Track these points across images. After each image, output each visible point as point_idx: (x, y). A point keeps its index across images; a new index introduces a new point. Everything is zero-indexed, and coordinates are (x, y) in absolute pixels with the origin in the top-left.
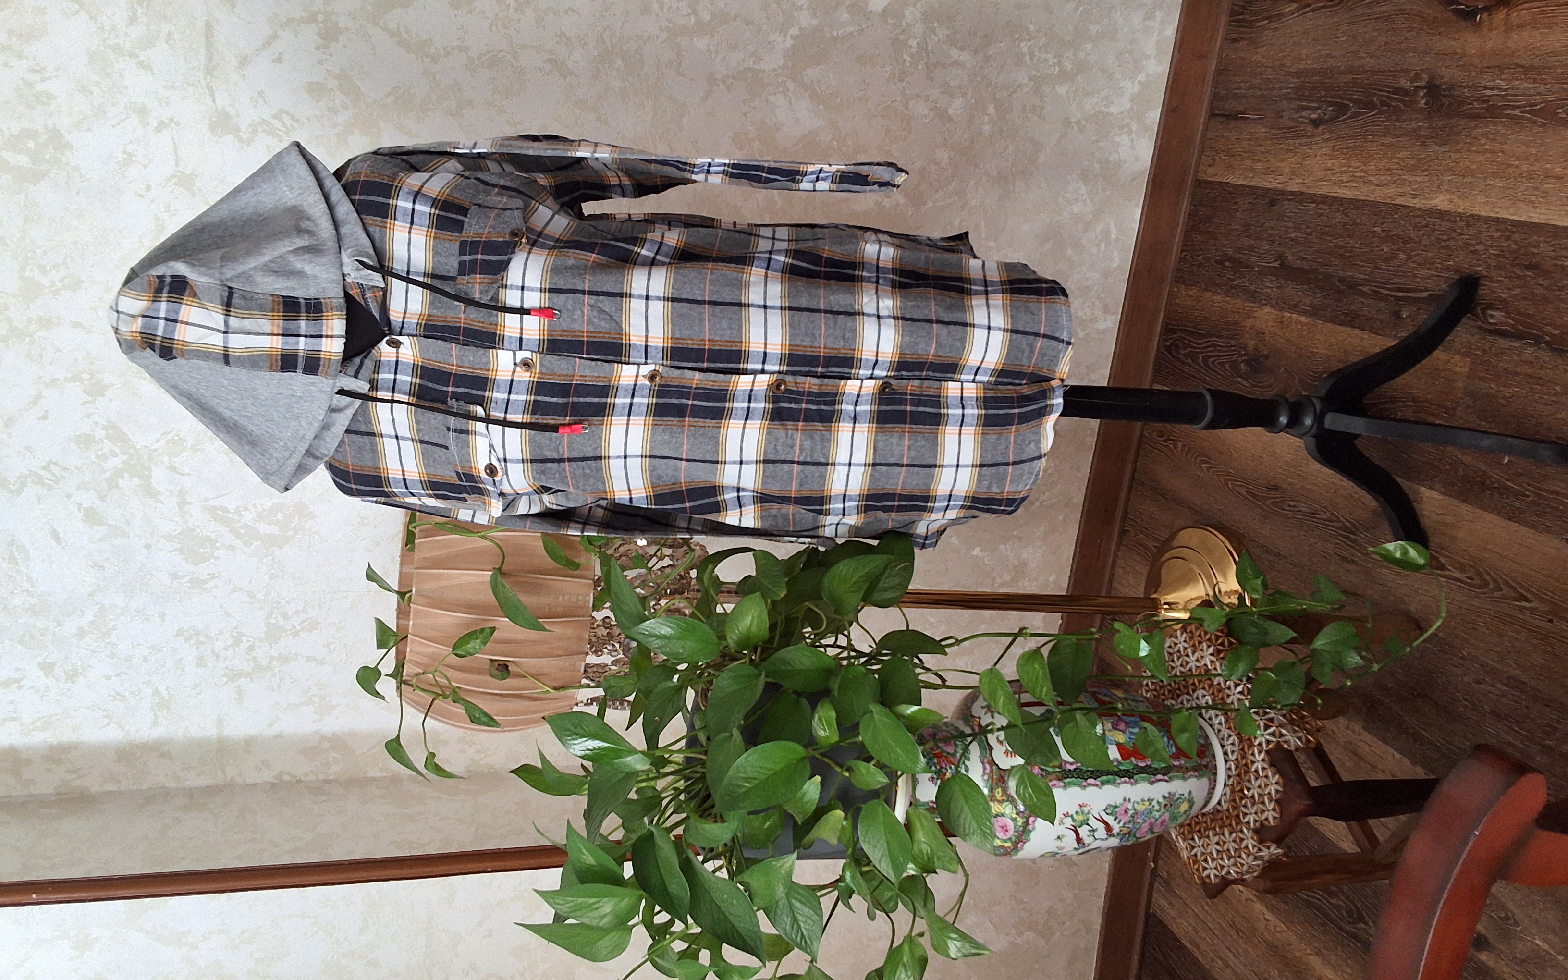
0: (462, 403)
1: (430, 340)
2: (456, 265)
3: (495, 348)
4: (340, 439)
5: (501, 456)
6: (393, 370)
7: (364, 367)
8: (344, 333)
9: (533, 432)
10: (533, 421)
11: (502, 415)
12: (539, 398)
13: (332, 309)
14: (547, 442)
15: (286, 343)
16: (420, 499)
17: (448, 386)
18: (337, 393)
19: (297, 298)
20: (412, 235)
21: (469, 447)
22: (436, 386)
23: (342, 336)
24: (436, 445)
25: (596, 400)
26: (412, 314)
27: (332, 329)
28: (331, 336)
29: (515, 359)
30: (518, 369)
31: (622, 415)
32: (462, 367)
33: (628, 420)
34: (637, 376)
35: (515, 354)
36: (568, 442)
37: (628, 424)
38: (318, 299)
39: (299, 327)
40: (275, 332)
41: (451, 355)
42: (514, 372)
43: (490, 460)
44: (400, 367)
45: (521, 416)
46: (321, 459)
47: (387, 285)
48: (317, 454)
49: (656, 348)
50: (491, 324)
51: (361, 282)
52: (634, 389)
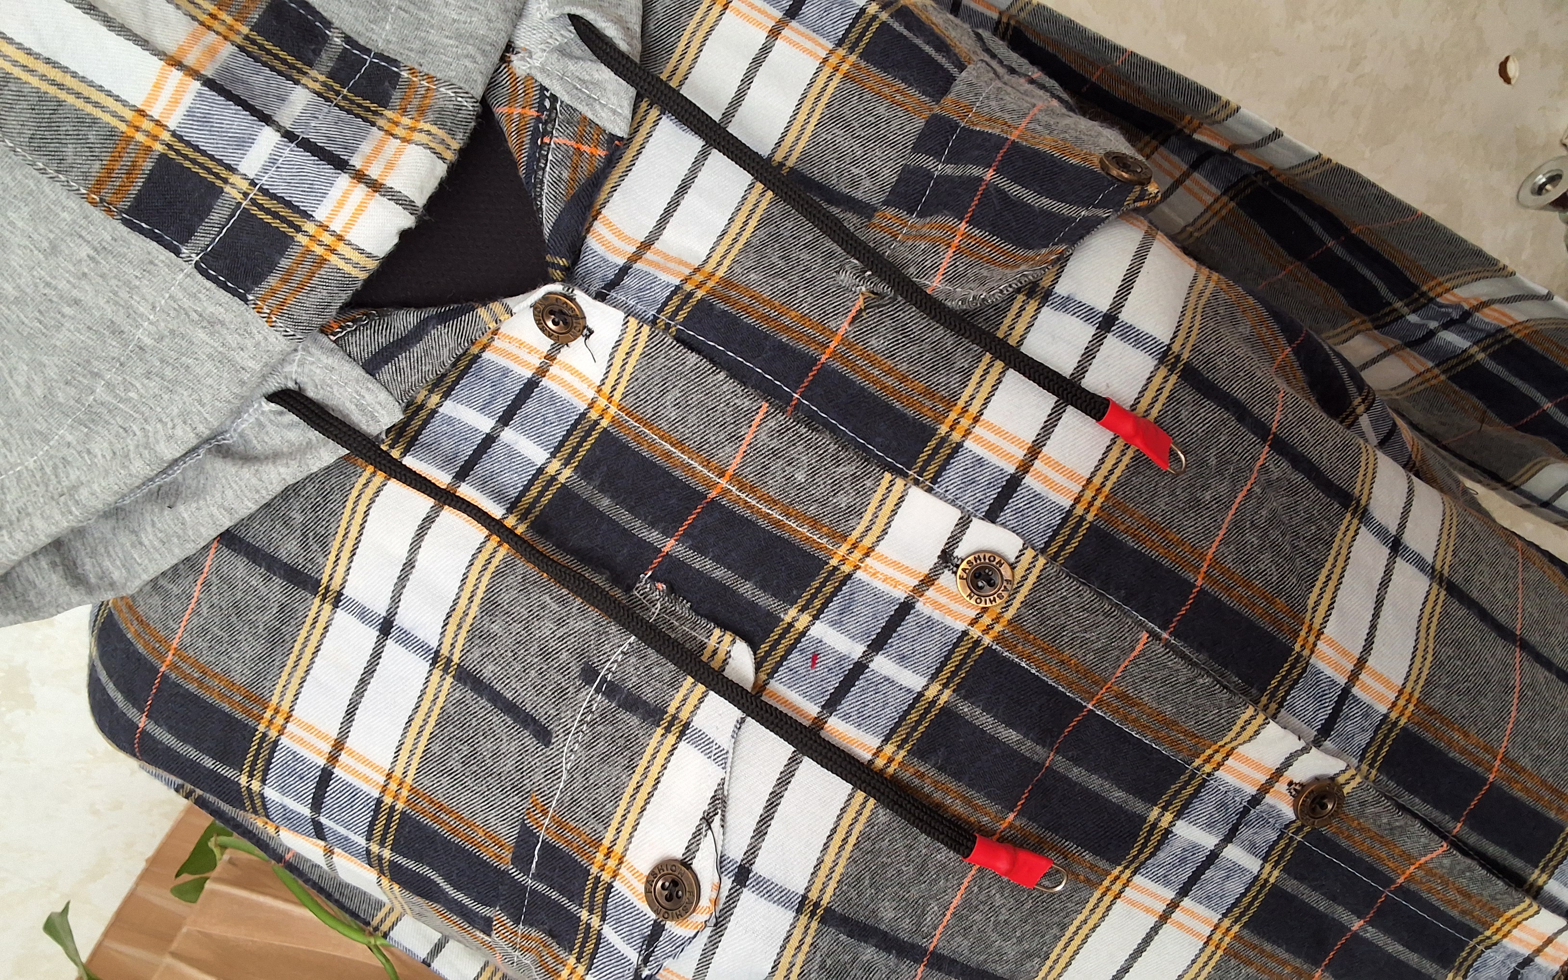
0: (683, 608)
1: (693, 358)
2: (889, 175)
3: (905, 475)
4: (191, 549)
5: (736, 853)
6: (501, 406)
7: (417, 349)
8: (420, 201)
9: (884, 816)
10: (906, 775)
11: (813, 710)
12: (965, 708)
13: (422, 111)
14: (909, 870)
15: (205, 120)
16: (329, 853)
17: (667, 533)
18: (272, 398)
19: (328, 24)
20: (779, 44)
21: (631, 768)
22: (624, 517)
23: (407, 204)
24: (511, 709)
25: (1117, 795)
26: (666, 256)
27: (390, 166)
28: (375, 186)
29: (954, 540)
30: (947, 578)
31: (1165, 881)
32: (753, 490)
33: (1173, 906)
34: (1278, 774)
35: (964, 524)
36: (966, 902)
37: (1164, 918)
38: (395, 62)
39: (282, 99)
40: (190, 60)
41: (735, 438)
42: (928, 581)
43: (692, 848)
44: (530, 407)
45: (876, 742)
46: (90, 589)
47: (634, 131)
48: (88, 567)
49: (1368, 712)
50: (929, 393)
51: (555, 88)
52: (1246, 811)
